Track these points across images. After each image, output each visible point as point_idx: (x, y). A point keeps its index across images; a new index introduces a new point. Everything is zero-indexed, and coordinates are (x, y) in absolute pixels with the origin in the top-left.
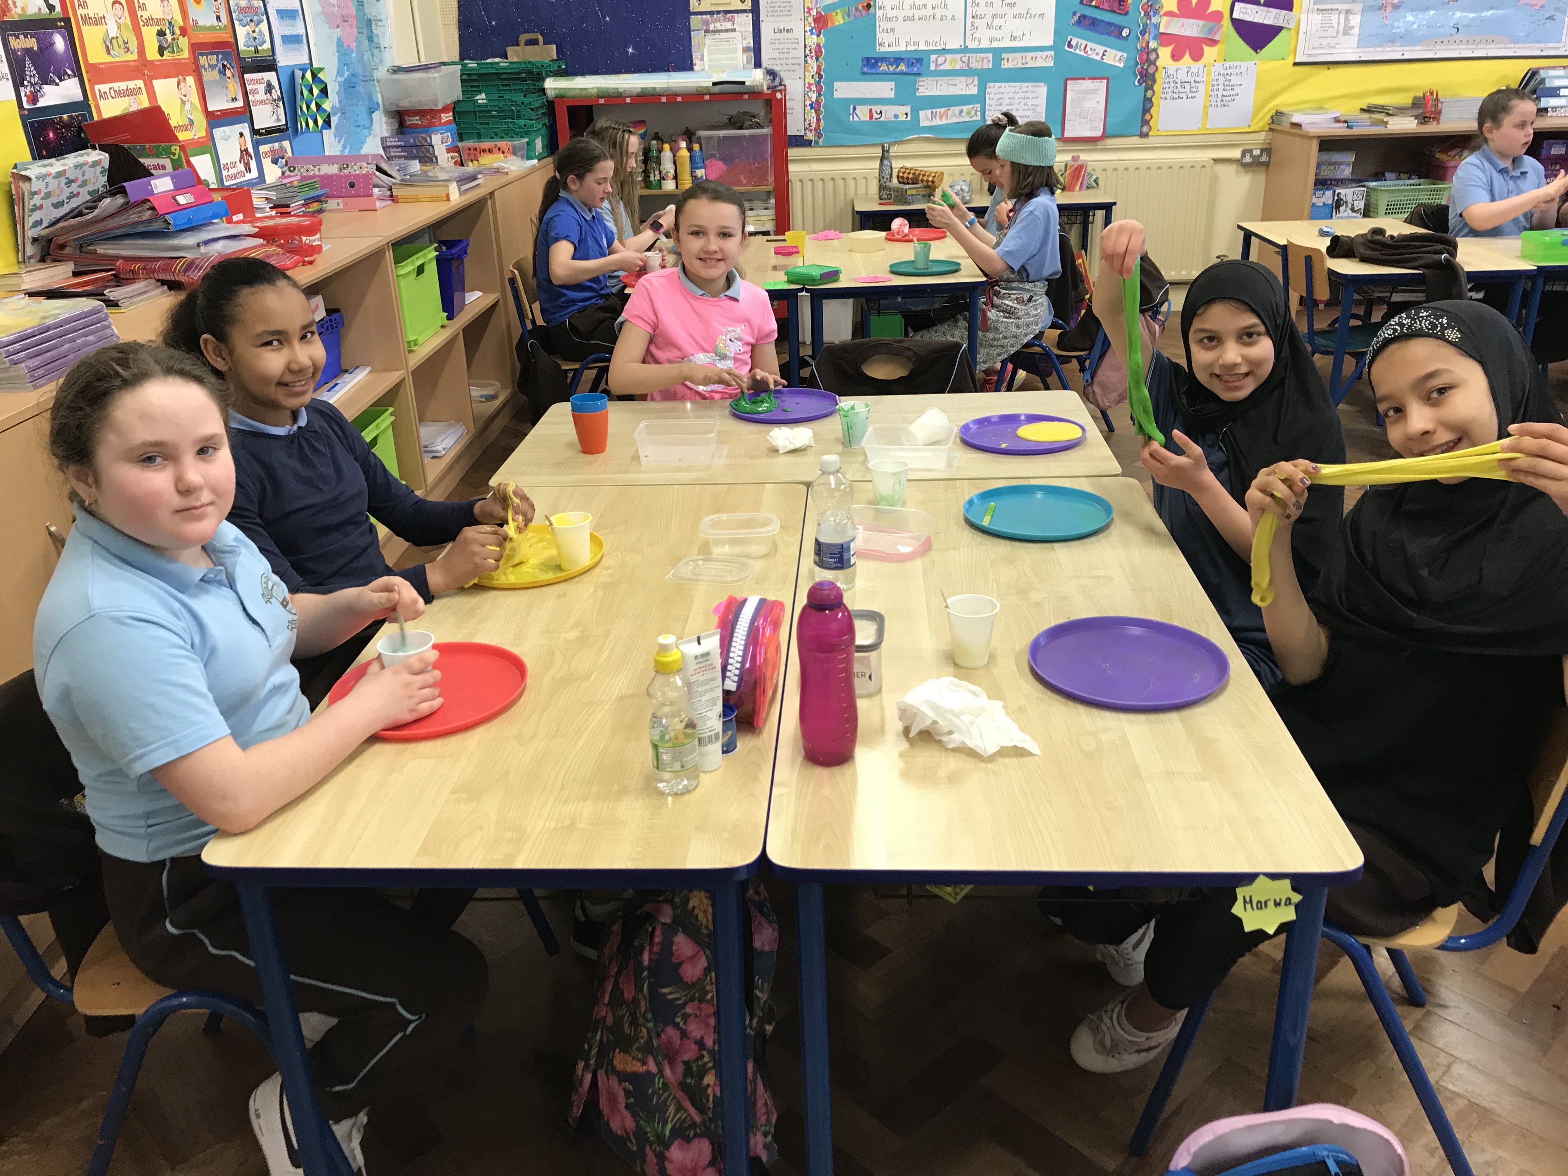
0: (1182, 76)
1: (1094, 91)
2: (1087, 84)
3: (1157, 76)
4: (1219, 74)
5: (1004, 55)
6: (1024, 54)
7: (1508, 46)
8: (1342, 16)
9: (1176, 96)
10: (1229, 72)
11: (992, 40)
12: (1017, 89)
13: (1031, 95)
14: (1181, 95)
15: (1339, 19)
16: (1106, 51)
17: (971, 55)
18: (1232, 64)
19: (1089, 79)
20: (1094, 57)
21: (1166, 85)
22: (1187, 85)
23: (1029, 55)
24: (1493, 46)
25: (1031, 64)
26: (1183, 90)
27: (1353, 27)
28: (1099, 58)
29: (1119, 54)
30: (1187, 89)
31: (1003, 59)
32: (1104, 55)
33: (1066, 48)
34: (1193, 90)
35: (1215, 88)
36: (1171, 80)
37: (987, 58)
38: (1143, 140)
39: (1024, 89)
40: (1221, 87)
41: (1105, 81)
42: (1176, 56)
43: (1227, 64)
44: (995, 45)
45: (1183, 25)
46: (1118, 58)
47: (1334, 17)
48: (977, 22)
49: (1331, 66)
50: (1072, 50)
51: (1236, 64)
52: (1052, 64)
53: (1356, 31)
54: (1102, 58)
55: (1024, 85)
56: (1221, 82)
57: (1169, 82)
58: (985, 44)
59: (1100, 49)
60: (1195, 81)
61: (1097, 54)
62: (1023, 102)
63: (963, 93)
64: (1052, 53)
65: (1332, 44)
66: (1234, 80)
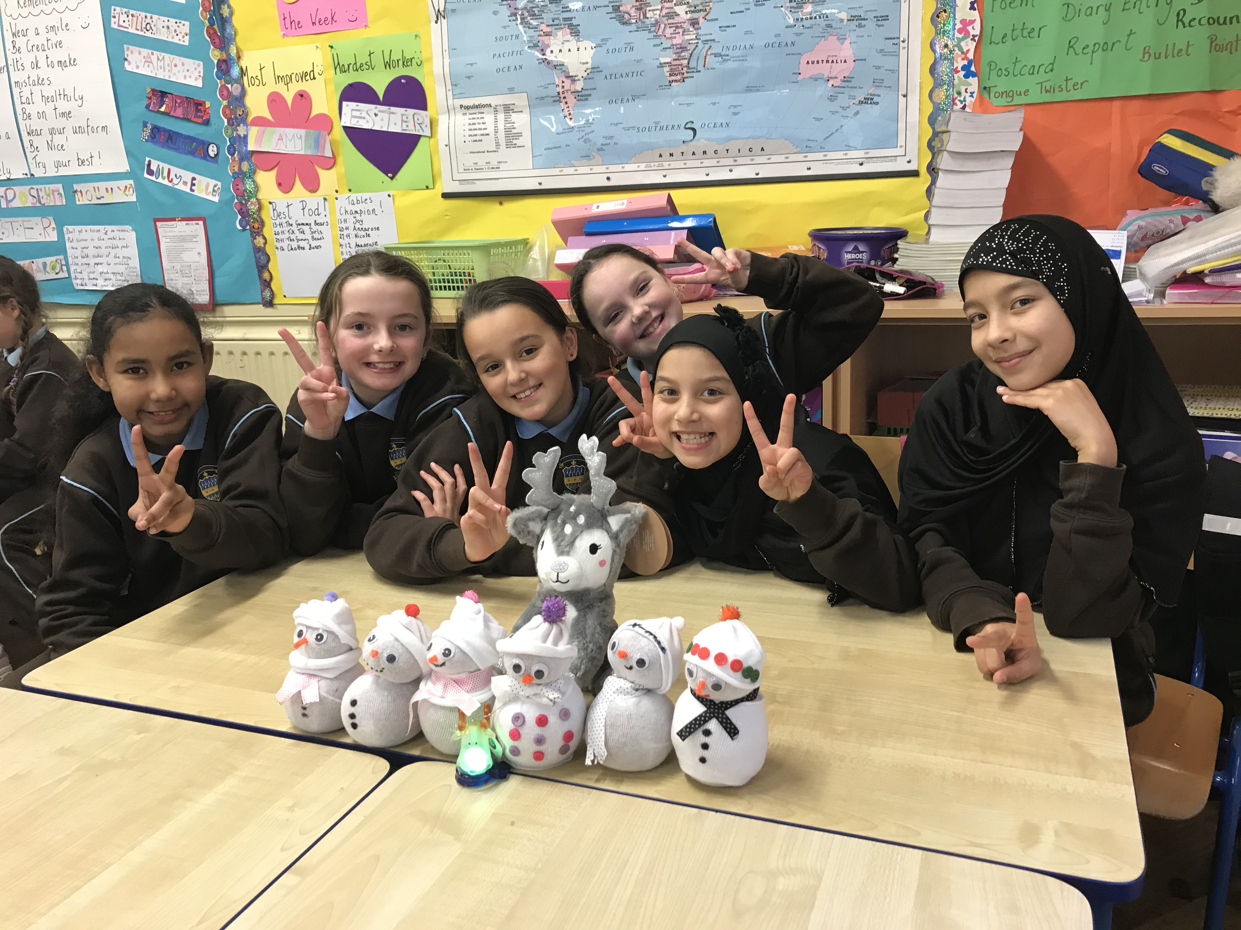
0: (297, 215)
1: (192, 238)
2: (181, 228)
3: (264, 215)
4: (346, 212)
5: (76, 187)
6: (96, 185)
7: (793, 157)
8: (501, 116)
9: (294, 244)
10: (357, 208)
11: (58, 165)
12: (101, 234)
13: (120, 244)
14: (302, 244)
15: (496, 121)
16: (194, 179)
17: (39, 187)
18: (359, 196)
19: (183, 219)
20: (181, 187)
21: (279, 229)
22: (306, 228)
23: (103, 185)
24: (764, 159)
25: (109, 199)
26: (301, 236)
27: (520, 135)
28: (187, 189)
29: (213, 182)
30: (308, 235)
31: (75, 192)
32: (193, 185)
33: (146, 175)
34: (316, 236)
35: (345, 232)
36: (284, 221)
37: (58, 191)
38: (269, 311)
39: (110, 235)
40: (352, 233)
41: (201, 223)
42: (284, 186)
43: (353, 196)
44: (63, 172)
45: (281, 139)
46: (210, 189)
47: (489, 118)
48: (37, 141)
49: (501, 199)
50: (153, 178)
51: (365, 195)
52: (133, 198)
53: (526, 140)
54: (192, 190)
55: (109, 228)
56: (350, 224)
57: (281, 224)
58: (51, 172)
59: (187, 176)
60: (316, 224)
61: (185, 183)
62: (113, 252)
63: (41, 239)
64: (131, 182)
65: (494, 164)
66: (369, 221)
